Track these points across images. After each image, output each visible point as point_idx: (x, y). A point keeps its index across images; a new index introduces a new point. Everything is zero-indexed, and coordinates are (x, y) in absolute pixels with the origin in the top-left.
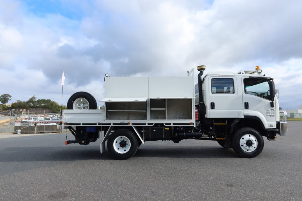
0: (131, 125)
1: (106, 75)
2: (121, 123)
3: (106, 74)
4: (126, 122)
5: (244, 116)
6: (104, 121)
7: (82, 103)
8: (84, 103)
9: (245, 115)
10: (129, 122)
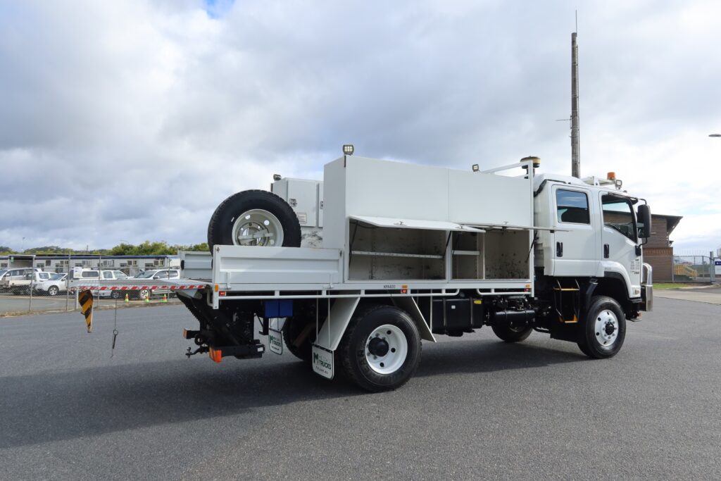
0: (409, 294)
1: (344, 149)
2: (387, 289)
3: (344, 146)
4: (398, 284)
5: (605, 272)
6: (344, 282)
7: (248, 225)
8: (254, 225)
9: (607, 270)
10: (406, 287)
